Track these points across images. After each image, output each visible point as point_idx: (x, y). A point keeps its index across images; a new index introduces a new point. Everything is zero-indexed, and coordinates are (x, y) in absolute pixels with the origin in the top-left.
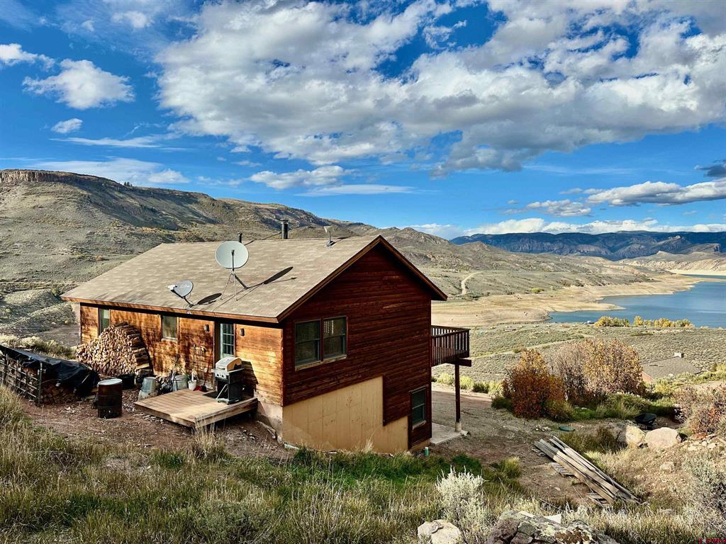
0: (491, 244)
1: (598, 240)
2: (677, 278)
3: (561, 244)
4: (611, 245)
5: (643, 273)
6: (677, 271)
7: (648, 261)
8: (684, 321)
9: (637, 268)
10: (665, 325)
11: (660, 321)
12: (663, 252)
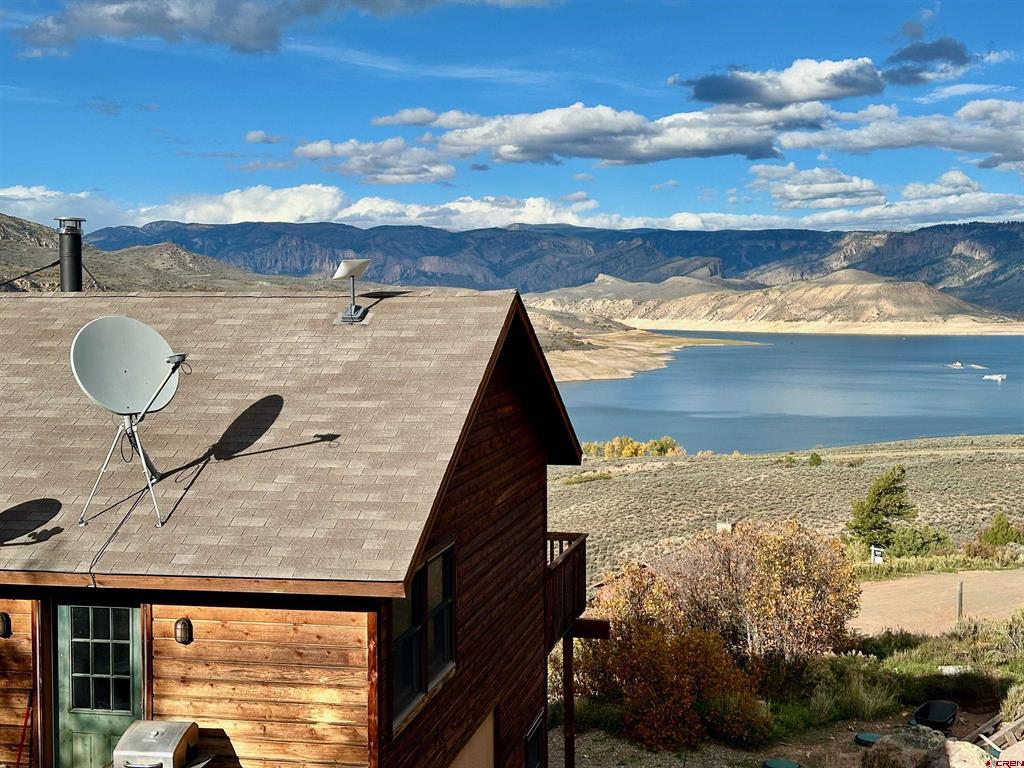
0: (200, 251)
1: (465, 245)
2: (639, 338)
3: (379, 255)
4: (496, 260)
5: (567, 329)
6: (638, 323)
7: (576, 300)
8: (663, 440)
9: (555, 316)
10: (626, 452)
11: (616, 442)
12: (607, 278)
